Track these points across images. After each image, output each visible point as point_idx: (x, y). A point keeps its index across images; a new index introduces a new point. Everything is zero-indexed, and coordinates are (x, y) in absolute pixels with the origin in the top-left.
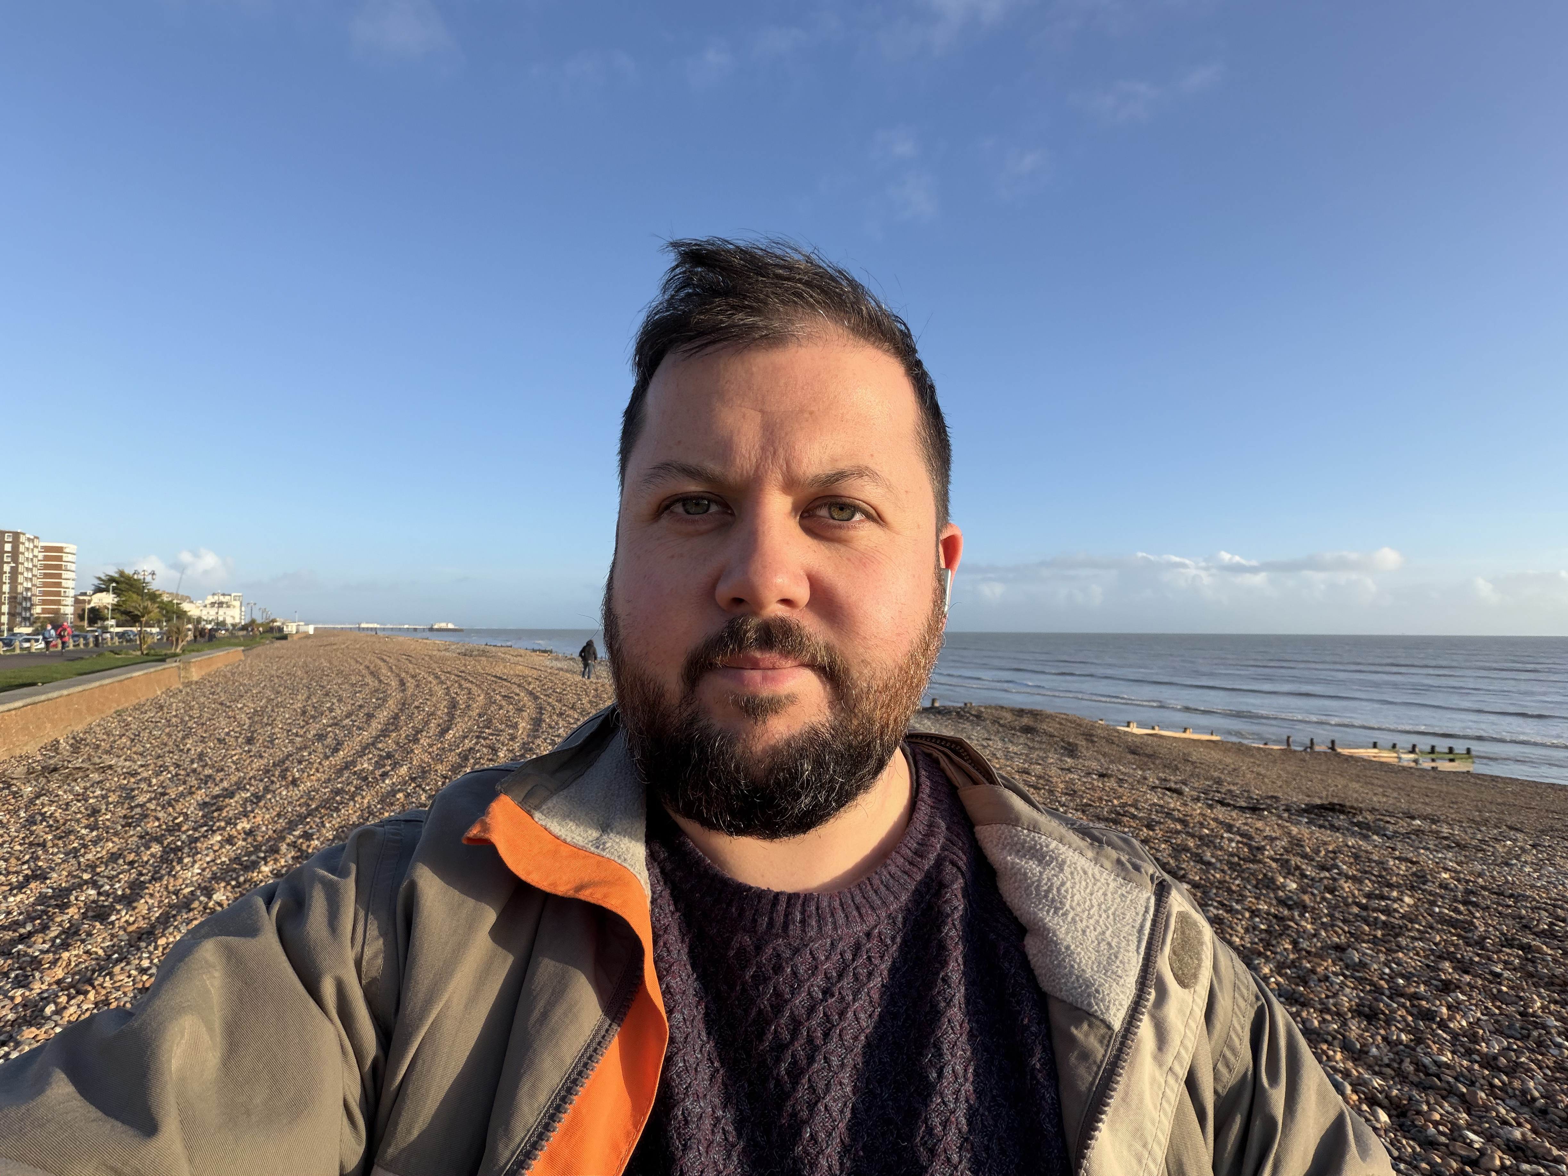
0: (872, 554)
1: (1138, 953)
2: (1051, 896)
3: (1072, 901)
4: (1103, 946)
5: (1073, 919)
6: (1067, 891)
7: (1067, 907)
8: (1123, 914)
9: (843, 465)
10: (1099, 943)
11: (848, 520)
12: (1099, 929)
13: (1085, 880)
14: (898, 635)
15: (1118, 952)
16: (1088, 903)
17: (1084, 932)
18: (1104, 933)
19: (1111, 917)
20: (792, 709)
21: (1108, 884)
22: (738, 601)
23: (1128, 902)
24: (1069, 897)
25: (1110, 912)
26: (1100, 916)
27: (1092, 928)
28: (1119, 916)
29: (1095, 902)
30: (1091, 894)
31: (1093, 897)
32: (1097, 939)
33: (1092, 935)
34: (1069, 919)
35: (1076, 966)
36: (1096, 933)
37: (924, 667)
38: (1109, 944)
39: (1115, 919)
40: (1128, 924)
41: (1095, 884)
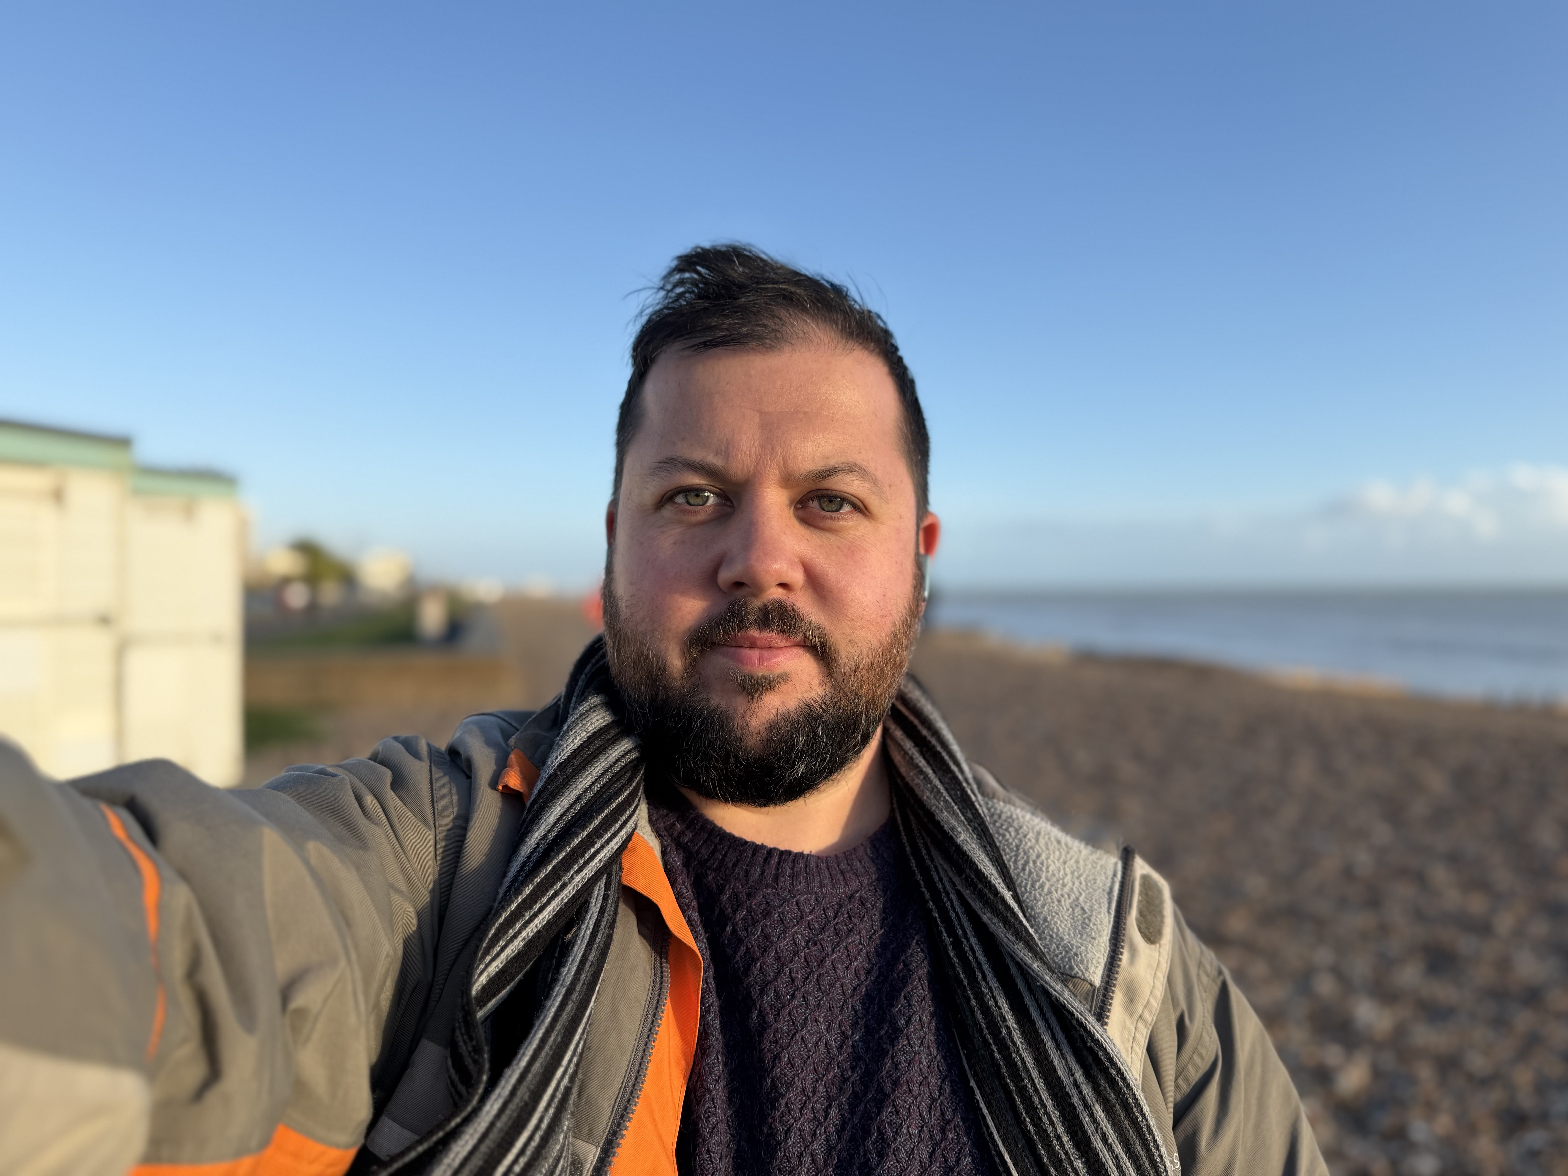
0: (859, 543)
1: (1109, 913)
2: (1027, 869)
3: (1048, 872)
4: (1078, 911)
5: (1049, 889)
6: (1042, 864)
7: (1043, 879)
8: (1095, 880)
9: (832, 462)
10: (1073, 910)
11: (836, 511)
12: (1073, 897)
13: (1059, 850)
14: (883, 616)
15: (1091, 916)
16: (1062, 872)
17: (1059, 901)
18: (1078, 899)
19: (1084, 883)
20: (784, 687)
21: (1080, 852)
22: (739, 585)
23: (1098, 868)
24: (1044, 869)
25: (1082, 879)
26: (1074, 884)
27: (1066, 896)
28: (1090, 881)
29: (1068, 871)
30: (1065, 863)
31: (1066, 866)
32: (1071, 907)
33: (1066, 903)
34: (1046, 890)
35: (1054, 936)
36: (1070, 901)
37: (907, 647)
38: (1083, 909)
39: (1087, 885)
40: (1099, 888)
41: (1068, 853)
